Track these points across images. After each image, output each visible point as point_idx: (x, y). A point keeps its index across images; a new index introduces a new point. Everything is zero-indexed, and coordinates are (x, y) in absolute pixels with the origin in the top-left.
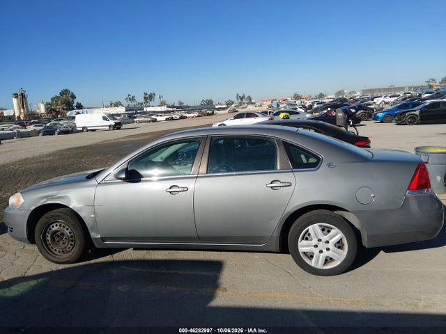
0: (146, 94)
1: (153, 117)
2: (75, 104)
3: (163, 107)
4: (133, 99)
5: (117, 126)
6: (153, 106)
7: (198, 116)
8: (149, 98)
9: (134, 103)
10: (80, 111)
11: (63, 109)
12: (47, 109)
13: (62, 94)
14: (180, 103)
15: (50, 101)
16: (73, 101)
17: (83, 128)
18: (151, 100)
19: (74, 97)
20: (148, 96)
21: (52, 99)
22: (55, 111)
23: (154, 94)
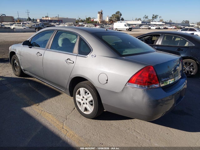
0: (154, 15)
1: (150, 27)
2: (121, 18)
3: (160, 23)
4: (147, 17)
5: (130, 30)
6: (155, 22)
7: (175, 29)
8: (155, 17)
9: (147, 19)
10: (122, 21)
11: (116, 20)
12: (109, 19)
13: (116, 13)
14: (171, 21)
15: (111, 16)
16: (120, 17)
17: (116, 29)
18: (155, 19)
19: (121, 15)
20: (154, 16)
21: (112, 15)
22: (112, 21)
23: (158, 16)
